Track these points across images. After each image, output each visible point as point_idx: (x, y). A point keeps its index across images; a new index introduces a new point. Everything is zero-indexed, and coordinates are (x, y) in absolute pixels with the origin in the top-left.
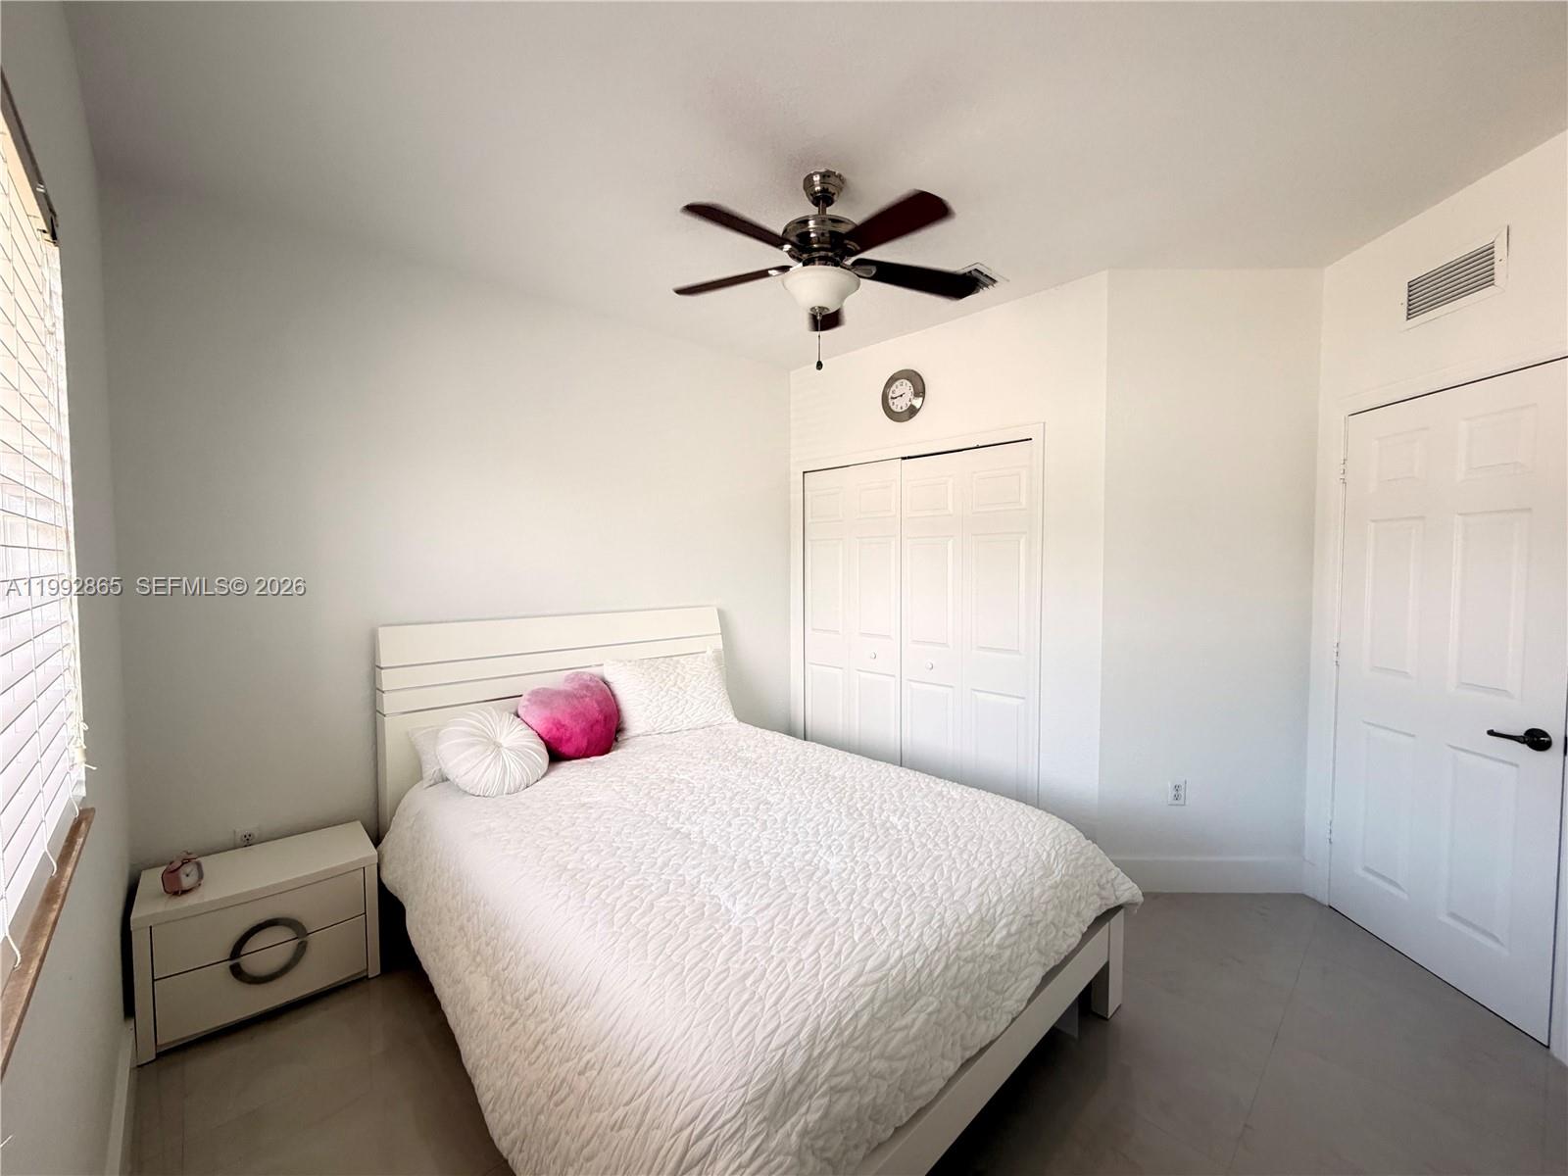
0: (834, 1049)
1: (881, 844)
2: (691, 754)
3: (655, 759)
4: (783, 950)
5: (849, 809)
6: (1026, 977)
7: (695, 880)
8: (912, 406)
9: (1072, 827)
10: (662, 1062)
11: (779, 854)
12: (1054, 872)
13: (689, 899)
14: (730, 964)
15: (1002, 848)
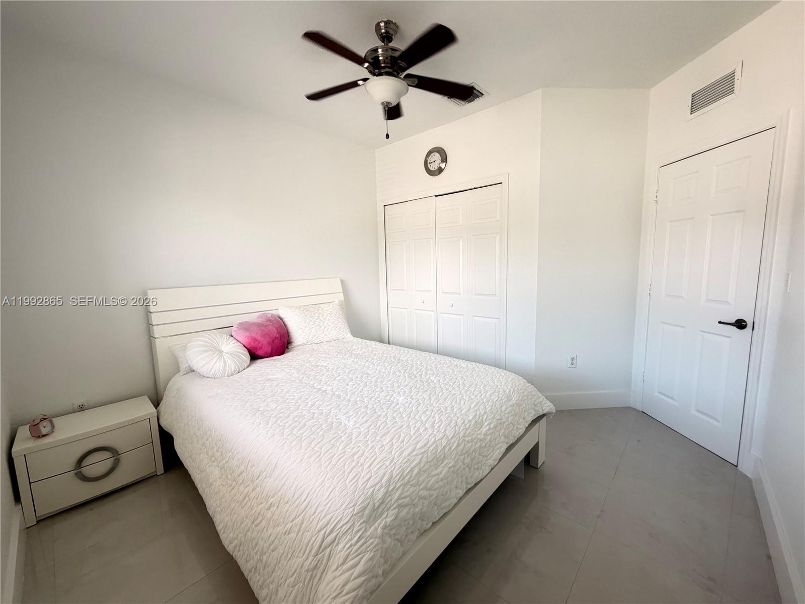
0: (400, 486)
1: (425, 390)
2: (328, 353)
3: (308, 356)
4: (373, 441)
5: (410, 375)
6: (498, 449)
7: (329, 412)
8: (440, 167)
9: (522, 378)
10: (310, 498)
11: (373, 397)
12: (512, 399)
13: (325, 420)
14: (346, 449)
15: (486, 389)
